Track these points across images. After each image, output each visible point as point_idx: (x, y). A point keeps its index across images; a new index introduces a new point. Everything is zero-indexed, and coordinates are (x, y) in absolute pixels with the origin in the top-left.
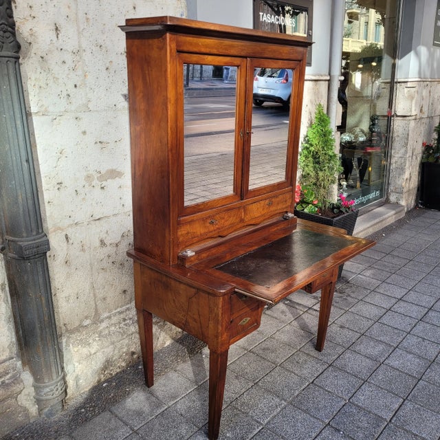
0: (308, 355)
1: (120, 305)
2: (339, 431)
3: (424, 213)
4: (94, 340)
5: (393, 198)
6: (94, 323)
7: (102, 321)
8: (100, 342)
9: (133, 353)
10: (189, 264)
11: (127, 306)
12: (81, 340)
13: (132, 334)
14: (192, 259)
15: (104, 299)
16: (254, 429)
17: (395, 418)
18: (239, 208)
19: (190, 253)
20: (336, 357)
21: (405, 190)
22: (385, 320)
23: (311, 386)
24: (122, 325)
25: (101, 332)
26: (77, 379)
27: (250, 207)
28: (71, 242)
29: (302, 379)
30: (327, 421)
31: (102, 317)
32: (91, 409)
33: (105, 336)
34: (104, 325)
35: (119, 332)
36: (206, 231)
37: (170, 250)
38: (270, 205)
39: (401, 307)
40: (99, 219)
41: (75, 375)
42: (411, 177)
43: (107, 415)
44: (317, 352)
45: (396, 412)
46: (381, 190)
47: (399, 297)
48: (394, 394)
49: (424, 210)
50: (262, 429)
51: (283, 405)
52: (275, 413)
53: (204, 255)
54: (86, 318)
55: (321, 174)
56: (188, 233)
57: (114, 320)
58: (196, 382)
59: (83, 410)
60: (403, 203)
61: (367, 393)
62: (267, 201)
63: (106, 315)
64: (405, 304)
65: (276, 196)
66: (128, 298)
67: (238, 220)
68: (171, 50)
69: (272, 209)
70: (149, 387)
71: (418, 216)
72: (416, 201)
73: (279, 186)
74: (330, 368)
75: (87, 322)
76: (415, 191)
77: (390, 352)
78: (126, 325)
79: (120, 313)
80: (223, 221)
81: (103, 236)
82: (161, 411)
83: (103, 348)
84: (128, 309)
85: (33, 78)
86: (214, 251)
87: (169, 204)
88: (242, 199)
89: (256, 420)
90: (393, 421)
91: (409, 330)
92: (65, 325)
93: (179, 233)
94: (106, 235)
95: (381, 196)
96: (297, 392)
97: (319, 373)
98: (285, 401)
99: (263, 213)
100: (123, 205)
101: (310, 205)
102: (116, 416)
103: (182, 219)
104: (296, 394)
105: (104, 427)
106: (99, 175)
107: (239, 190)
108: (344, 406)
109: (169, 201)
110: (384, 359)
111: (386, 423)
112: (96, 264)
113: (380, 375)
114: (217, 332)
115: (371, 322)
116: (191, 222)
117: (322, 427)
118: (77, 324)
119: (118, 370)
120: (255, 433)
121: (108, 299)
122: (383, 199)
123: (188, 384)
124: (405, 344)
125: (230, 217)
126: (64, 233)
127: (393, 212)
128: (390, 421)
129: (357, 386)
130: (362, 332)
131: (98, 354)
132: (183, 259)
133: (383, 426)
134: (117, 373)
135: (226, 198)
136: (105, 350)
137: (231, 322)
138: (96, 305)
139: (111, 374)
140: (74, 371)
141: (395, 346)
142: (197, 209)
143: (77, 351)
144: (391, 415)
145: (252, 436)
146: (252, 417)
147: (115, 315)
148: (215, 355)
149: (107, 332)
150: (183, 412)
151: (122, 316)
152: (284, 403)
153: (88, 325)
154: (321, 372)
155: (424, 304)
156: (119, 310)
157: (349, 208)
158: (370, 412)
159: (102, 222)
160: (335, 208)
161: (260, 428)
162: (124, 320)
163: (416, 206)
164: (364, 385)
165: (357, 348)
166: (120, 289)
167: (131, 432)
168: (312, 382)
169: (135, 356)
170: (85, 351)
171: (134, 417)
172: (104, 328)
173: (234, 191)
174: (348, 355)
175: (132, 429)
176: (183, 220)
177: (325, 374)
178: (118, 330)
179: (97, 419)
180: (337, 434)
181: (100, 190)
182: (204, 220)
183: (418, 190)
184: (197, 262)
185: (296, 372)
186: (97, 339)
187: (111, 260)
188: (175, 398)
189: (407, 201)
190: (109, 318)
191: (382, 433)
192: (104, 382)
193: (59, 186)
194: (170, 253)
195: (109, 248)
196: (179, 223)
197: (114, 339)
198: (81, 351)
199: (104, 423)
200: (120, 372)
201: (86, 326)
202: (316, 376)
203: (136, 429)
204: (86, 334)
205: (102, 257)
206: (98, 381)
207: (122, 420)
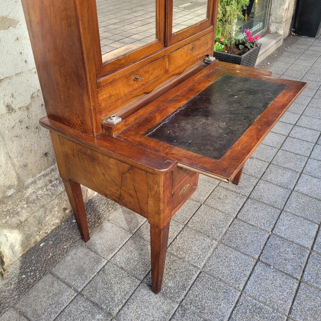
0: (227, 189)
1: (43, 168)
2: (270, 266)
3: (297, 40)
4: (22, 208)
5: (273, 28)
6: (19, 191)
7: (27, 187)
8: (29, 209)
9: (65, 209)
10: (116, 132)
11: (52, 168)
12: (8, 211)
13: (61, 194)
14: (119, 126)
15: (26, 166)
16: (193, 274)
17: (315, 246)
18: (163, 57)
19: (116, 120)
20: (252, 188)
21: (284, 20)
22: (287, 146)
23: (236, 221)
24: (49, 187)
25: (28, 198)
26: (12, 247)
27: (174, 55)
29: (227, 215)
30: (257, 257)
31: (26, 183)
32: (32, 274)
33: (33, 202)
34: (30, 190)
35: (48, 195)
36: (130, 89)
37: (92, 120)
38: (193, 49)
39: (297, 133)
41: (9, 244)
42: (289, 7)
43: (48, 278)
44: (234, 185)
45: (315, 239)
46: (264, 21)
47: (294, 123)
48: (309, 220)
49: (297, 37)
50: (200, 273)
51: (214, 245)
52: (209, 255)
53: (131, 119)
54: (9, 187)
55: (228, 8)
56: (110, 96)
57: (40, 183)
58: (130, 231)
59: (24, 276)
60: (281, 32)
61: (286, 222)
62: (190, 46)
63: (30, 180)
64: (300, 129)
65: (198, 39)
66: (50, 159)
67: (162, 72)
69: (195, 53)
70: (86, 242)
71: (293, 43)
72: (290, 29)
73: (200, 27)
74: (249, 200)
75: (10, 192)
76: (290, 21)
77: (297, 178)
78: (53, 186)
79: (44, 176)
80: (147, 75)
81: (9, 100)
82: (102, 266)
83: (33, 214)
84: (53, 170)
86: (141, 112)
87: (84, 63)
88: (165, 46)
89: (192, 265)
90: (314, 249)
91: (309, 155)
93: (101, 98)
94: (12, 99)
95: (264, 26)
96: (225, 230)
97: (240, 207)
98: (216, 240)
99: (186, 59)
100: (26, 61)
101: (217, 43)
102: (58, 278)
103: (102, 79)
104: (224, 232)
105: (48, 292)
107: (162, 35)
108: (268, 238)
109: (83, 59)
110: (293, 186)
111: (309, 252)
112: (7, 132)
113: (294, 203)
114: (159, 210)
115: (275, 150)
116: (112, 82)
117: (254, 263)
119: (53, 228)
120: (194, 278)
121: (29, 165)
123: (123, 234)
124: (308, 168)
125: (154, 69)
127: (274, 41)
128: (312, 249)
129: (276, 217)
130: (270, 160)
131: (29, 220)
132: (109, 128)
133: (307, 255)
134: (52, 231)
135: (150, 46)
136: (36, 214)
137: (172, 195)
138: (18, 174)
139: (47, 233)
140: (7, 240)
141: (300, 171)
142: (118, 64)
143: (6, 223)
144: (312, 242)
145: (192, 282)
146: (189, 262)
147: (40, 179)
149: (34, 197)
150: (123, 265)
151: (48, 178)
152: (215, 243)
153: (12, 194)
154: (241, 206)
155: (316, 128)
156: (43, 173)
157: (253, 43)
158: (293, 242)
160: (241, 44)
161: (198, 273)
162: (51, 181)
163: (290, 35)
164: (282, 215)
165: (269, 178)
166: (41, 152)
167: (75, 295)
168: (236, 217)
169: (67, 211)
170: (14, 220)
171: (76, 277)
172: (31, 194)
173: (157, 37)
174: (262, 185)
175: (76, 291)
176: (104, 81)
177: (246, 208)
178: (46, 193)
179: (40, 285)
180: (267, 269)
182: (127, 77)
183: (292, 19)
184: (125, 128)
185: (220, 209)
186: (25, 206)
187: (24, 126)
188: (112, 250)
189: (284, 30)
190: (34, 182)
191: (307, 263)
192: (41, 242)
194: (92, 123)
195: (19, 113)
196: (99, 86)
197: (43, 202)
198: (10, 222)
199: (47, 287)
200: (56, 229)
201: (10, 196)
202: (238, 210)
203: (79, 290)
204: (12, 203)
205: (13, 124)
206: (35, 242)
207: (64, 282)
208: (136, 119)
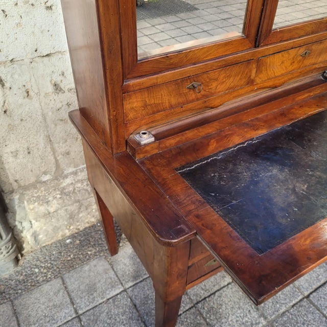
4: (55, 198)
6: (56, 178)
7: (66, 177)
8: (61, 201)
10: (142, 156)
12: (38, 197)
14: (148, 148)
15: (68, 153)
18: (249, 62)
19: (146, 139)
23: (305, 303)
25: (64, 188)
27: (269, 60)
31: (66, 172)
32: (45, 271)
33: (68, 194)
34: (68, 181)
35: (87, 190)
36: (181, 100)
40: (47, 55)
43: (57, 283)
53: (171, 142)
54: (45, 173)
57: (81, 176)
59: (37, 270)
62: (302, 51)
63: (71, 170)
67: (243, 82)
69: (308, 62)
70: (112, 255)
75: (46, 178)
80: (215, 84)
81: (57, 78)
82: (115, 293)
83: (65, 206)
86: (190, 134)
92: (16, 181)
94: (61, 78)
98: (265, 318)
99: (290, 68)
102: (66, 288)
105: (50, 301)
112: (51, 113)
118: (33, 180)
119: (87, 225)
121: (72, 154)
125: (229, 77)
131: (59, 212)
134: (86, 228)
135: (227, 44)
136: (69, 208)
137: (189, 267)
138: (57, 161)
139: (79, 229)
140: (32, 227)
142: (165, 63)
143: (33, 209)
147: (82, 170)
149: (71, 189)
152: (263, 322)
153: (47, 181)
159: (53, 59)
167: (74, 316)
168: (308, 297)
170: (42, 209)
171: (84, 294)
172: (68, 185)
173: (244, 32)
175: (76, 312)
178: (85, 188)
182: (178, 83)
184: (156, 151)
186: (58, 196)
190: (75, 173)
192: (69, 238)
195: (68, 94)
197: (79, 197)
198: (36, 210)
199: (52, 294)
200: (90, 227)
201: (44, 182)
203: (80, 312)
204: (45, 191)
205: (59, 105)
206: (62, 236)
207: (69, 295)
208: (179, 142)
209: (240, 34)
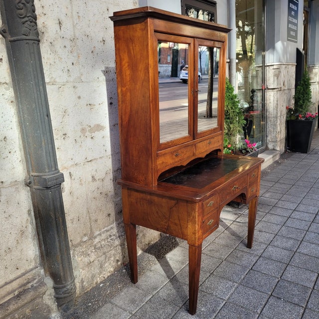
0: (243, 251)
1: (106, 225)
2: (280, 299)
3: (292, 155)
4: (92, 252)
5: (270, 146)
6: (90, 239)
7: (95, 237)
8: (96, 253)
9: (118, 261)
11: (111, 226)
12: (83, 252)
13: (116, 246)
15: (96, 221)
16: (220, 304)
17: (316, 286)
18: (192, 145)
20: (263, 251)
21: (278, 140)
22: (289, 223)
23: (251, 271)
24: (109, 240)
25: (95, 245)
26: (82, 282)
27: (198, 145)
28: (73, 178)
29: (244, 268)
30: (270, 293)
31: (95, 234)
33: (99, 248)
34: (97, 240)
35: (108, 245)
36: (173, 161)
38: (210, 143)
39: (296, 215)
40: (90, 161)
41: (80, 278)
42: (281, 130)
43: (109, 305)
44: (248, 249)
45: (315, 282)
47: (294, 209)
48: (310, 271)
49: (292, 153)
50: (226, 303)
51: (236, 286)
52: (232, 292)
54: (85, 235)
55: (231, 126)
56: (163, 163)
57: (104, 236)
58: (168, 277)
59: (90, 304)
60: (278, 149)
61: (291, 272)
62: (208, 141)
63: (98, 233)
64: (299, 213)
65: (213, 138)
66: (111, 220)
67: (192, 154)
68: (151, 31)
69: (211, 146)
70: (135, 283)
71: (289, 157)
72: (285, 147)
73: (214, 130)
74: (261, 259)
75: (85, 239)
76: (284, 141)
77: (299, 244)
78: (111, 239)
79: (107, 231)
80: (183, 154)
81: (94, 173)
82: (149, 299)
83: (98, 257)
84: (112, 228)
85: (46, 58)
88: (194, 139)
89: (219, 298)
90: (315, 288)
91: (307, 229)
92: (71, 241)
93: (158, 163)
94: (95, 173)
95: (262, 145)
96: (243, 277)
97: (254, 263)
98: (236, 283)
99: (206, 149)
100: (106, 151)
101: (226, 149)
102: (116, 306)
105: (110, 314)
106: (90, 128)
107: (192, 133)
108: (278, 282)
110: (296, 249)
111: (311, 290)
112: (90, 194)
113: (297, 259)
114: (195, 230)
115: (279, 227)
116: (165, 154)
117: (267, 297)
118: (79, 240)
119: (109, 274)
120: (222, 306)
121: (99, 221)
122: (264, 147)
123: (163, 279)
124: (307, 238)
125: (187, 151)
126: (69, 171)
128: (313, 288)
129: (283, 268)
130: (275, 233)
131: (95, 262)
133: (310, 292)
134: (108, 277)
135: (185, 138)
136: (100, 259)
137: (203, 222)
138: (91, 226)
139: (104, 277)
140: (80, 276)
141: (301, 240)
142: (168, 145)
143: (81, 260)
144: (313, 284)
145: (219, 308)
146: (216, 296)
147: (104, 233)
148: (194, 248)
149: (99, 245)
150: (165, 298)
151: (108, 233)
152: (236, 285)
154: (255, 261)
155: (312, 212)
156: (106, 229)
157: (252, 149)
158: (298, 284)
159: (93, 163)
160: (244, 150)
161: (224, 303)
162: (110, 236)
163: (286, 151)
164: (288, 267)
165: (276, 244)
166: (106, 213)
167: (131, 315)
168: (251, 269)
169: (119, 263)
170: (86, 260)
171: (130, 305)
172: (97, 243)
173: (189, 133)
174: (270, 248)
175: (130, 313)
176: (160, 153)
177: (259, 263)
178: (107, 243)
179: (103, 309)
180: (279, 301)
181: (91, 139)
182: (172, 153)
183: (286, 140)
185: (238, 263)
186: (94, 251)
187: (99, 192)
188: (156, 289)
189: (280, 147)
190: (100, 235)
191: (310, 297)
192: (101, 283)
193: (64, 136)
194: (152, 178)
195: (98, 182)
196: (157, 155)
197: (105, 250)
198: (83, 260)
200: (110, 275)
201: (85, 241)
202: (252, 264)
203: (133, 313)
204: (86, 247)
205: (94, 189)
206: (96, 283)
207: (121, 308)
209: (187, 134)
